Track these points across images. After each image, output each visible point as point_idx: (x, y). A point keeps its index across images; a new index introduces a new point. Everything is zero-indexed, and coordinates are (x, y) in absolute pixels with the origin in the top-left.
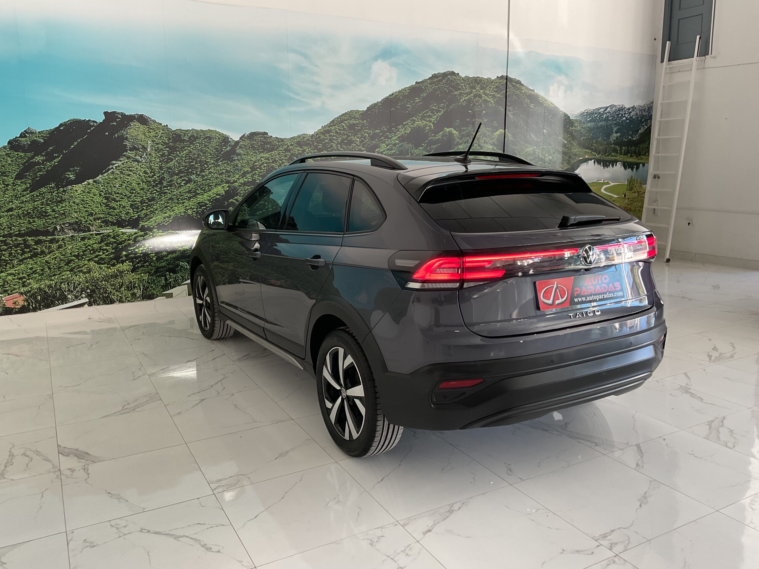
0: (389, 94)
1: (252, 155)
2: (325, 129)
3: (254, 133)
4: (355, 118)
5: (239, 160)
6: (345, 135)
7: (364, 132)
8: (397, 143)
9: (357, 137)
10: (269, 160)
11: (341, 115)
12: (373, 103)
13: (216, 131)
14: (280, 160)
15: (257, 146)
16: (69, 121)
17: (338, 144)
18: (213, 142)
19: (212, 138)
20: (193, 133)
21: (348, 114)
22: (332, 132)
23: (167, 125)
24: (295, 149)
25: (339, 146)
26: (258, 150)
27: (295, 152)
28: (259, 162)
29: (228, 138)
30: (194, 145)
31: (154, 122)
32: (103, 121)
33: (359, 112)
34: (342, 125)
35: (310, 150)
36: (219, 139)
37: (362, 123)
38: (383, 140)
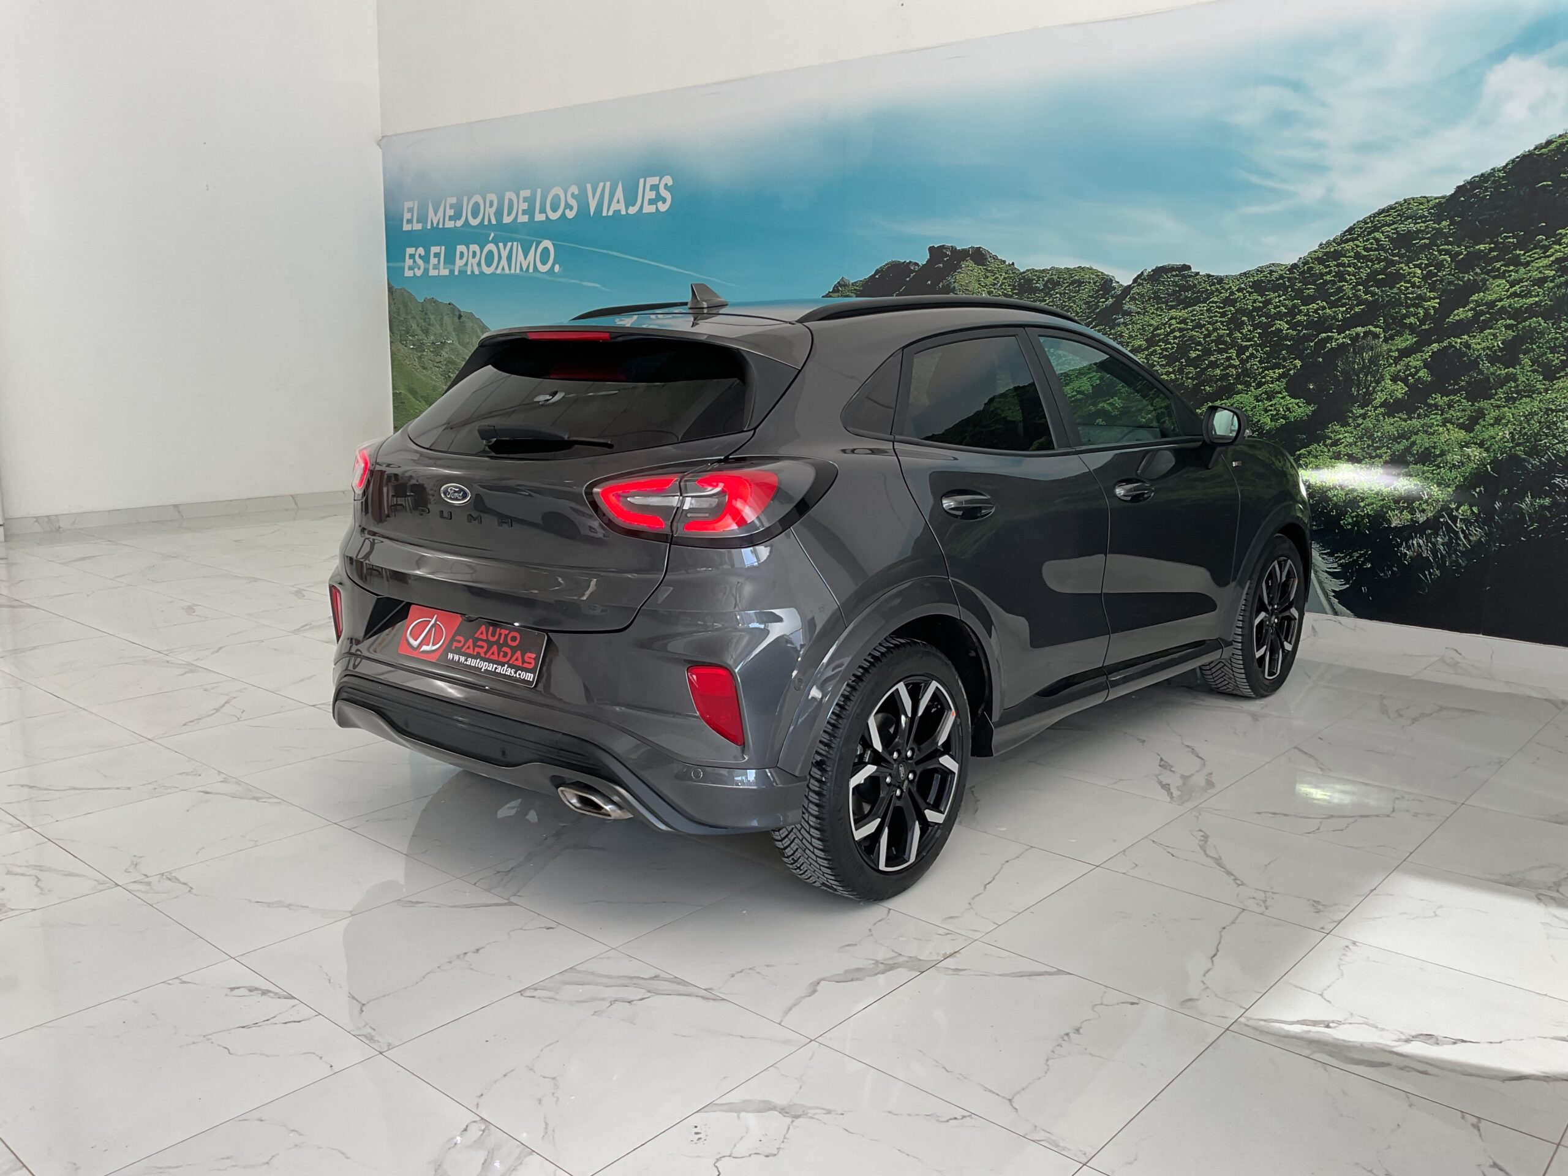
0: (1538, 143)
1: (1153, 313)
2: (1328, 250)
3: (1162, 267)
4: (1415, 218)
5: (1125, 324)
6: (1380, 261)
7: (1440, 252)
8: (1548, 277)
9: (1415, 266)
10: (1186, 324)
11: (1376, 213)
12: (1479, 173)
13: (1091, 269)
14: (1209, 323)
15: (1167, 294)
16: (886, 264)
17: (1358, 284)
18: (1083, 290)
19: (1083, 282)
20: (1052, 274)
21: (1396, 207)
22: (1346, 257)
23: (1013, 264)
24: (1248, 299)
25: (1360, 290)
26: (1166, 303)
27: (1247, 305)
28: (1165, 328)
29: (1112, 280)
30: (1052, 295)
31: (995, 258)
32: (927, 262)
33: (1428, 202)
34: (1374, 238)
35: (1284, 300)
36: (1095, 283)
37: (1434, 229)
38: (1499, 269)
